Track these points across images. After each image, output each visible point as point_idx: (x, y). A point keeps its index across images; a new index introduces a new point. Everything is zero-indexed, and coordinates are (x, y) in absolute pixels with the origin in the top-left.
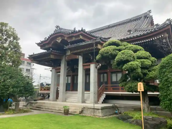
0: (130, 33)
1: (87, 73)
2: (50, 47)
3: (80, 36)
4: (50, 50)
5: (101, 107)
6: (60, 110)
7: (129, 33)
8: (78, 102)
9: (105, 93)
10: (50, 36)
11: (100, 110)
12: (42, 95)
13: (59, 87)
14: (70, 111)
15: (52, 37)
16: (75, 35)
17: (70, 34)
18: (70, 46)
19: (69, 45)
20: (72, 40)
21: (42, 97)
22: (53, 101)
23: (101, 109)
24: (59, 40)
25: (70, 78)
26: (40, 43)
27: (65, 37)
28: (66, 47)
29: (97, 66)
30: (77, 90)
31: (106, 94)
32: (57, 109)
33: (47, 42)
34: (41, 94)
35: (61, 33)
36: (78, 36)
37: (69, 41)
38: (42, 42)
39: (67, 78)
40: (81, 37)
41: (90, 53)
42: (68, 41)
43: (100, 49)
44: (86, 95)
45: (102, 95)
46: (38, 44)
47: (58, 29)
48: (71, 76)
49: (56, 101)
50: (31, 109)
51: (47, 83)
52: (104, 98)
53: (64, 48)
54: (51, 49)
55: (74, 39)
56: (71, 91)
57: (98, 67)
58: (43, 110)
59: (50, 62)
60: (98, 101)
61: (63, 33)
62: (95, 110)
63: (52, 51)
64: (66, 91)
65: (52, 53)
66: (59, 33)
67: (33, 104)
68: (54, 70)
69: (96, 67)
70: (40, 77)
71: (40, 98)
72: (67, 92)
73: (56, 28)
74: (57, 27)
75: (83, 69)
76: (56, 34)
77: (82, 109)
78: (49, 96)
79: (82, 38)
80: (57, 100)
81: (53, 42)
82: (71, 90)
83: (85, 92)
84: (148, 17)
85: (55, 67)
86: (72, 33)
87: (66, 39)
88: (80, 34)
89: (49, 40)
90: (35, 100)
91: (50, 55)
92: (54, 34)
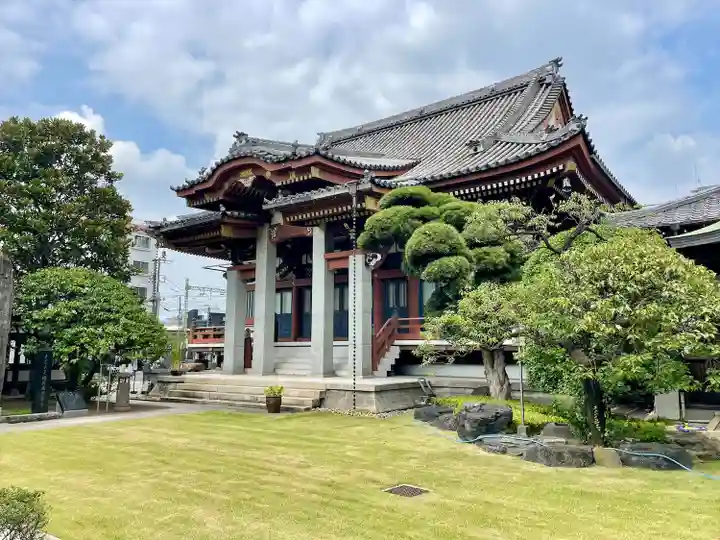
0: (476, 150)
1: (340, 280)
2: (220, 202)
3: (312, 168)
4: (219, 210)
5: (376, 387)
6: (256, 400)
7: (472, 151)
8: (314, 374)
9: (397, 342)
10: (219, 166)
11: (373, 396)
12: (196, 357)
13: (251, 329)
14: (285, 400)
15: (226, 167)
16: (295, 165)
17: (279, 162)
18: (281, 200)
19: (280, 197)
20: (288, 182)
21: (197, 361)
22: (235, 372)
23: (376, 392)
24: (247, 180)
25: (289, 296)
26: (184, 189)
27: (266, 171)
28: (269, 204)
29: (370, 261)
30: (308, 338)
31: (400, 346)
32: (247, 397)
33: (210, 184)
34: (191, 351)
35: (251, 157)
36: (306, 169)
37: (278, 184)
38: (192, 185)
39: (279, 296)
40: (315, 173)
41: (346, 221)
42: (274, 184)
43: (371, 213)
44: (337, 353)
45: (388, 350)
46: (179, 191)
47: (244, 142)
48: (294, 289)
49: (245, 373)
50: (163, 400)
51: (212, 311)
52: (396, 359)
53: (264, 207)
54: (223, 209)
55: (293, 178)
56: (295, 340)
57: (372, 263)
58: (204, 403)
59: (221, 248)
60: (374, 368)
61: (258, 158)
62: (358, 395)
63: (224, 214)
64: (276, 340)
65: (226, 220)
66: (246, 157)
67: (171, 386)
68: (234, 274)
69: (367, 265)
70: (188, 288)
71: (190, 365)
72: (279, 344)
73: (235, 139)
74: (240, 136)
75: (328, 270)
76: (235, 159)
77: (321, 393)
78: (220, 359)
79: (318, 176)
80: (249, 370)
81: (227, 186)
82: (293, 335)
83: (335, 343)
84: (548, 85)
85: (236, 263)
86: (287, 159)
87: (268, 175)
88: (313, 164)
89: (215, 178)
90: (175, 373)
91: (219, 228)
92: (229, 161)
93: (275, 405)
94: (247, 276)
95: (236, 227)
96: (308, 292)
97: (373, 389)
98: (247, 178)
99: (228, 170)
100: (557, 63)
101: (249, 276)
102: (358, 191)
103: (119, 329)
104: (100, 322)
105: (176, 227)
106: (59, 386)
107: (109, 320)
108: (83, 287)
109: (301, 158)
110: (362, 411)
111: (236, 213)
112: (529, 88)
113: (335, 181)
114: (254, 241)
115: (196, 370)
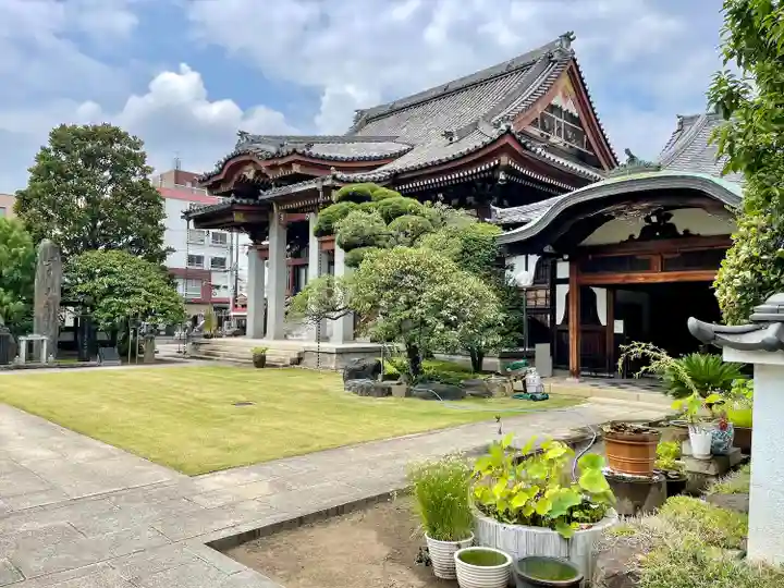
0: (450, 140)
3: (294, 165)
5: (337, 349)
10: (227, 161)
14: (268, 358)
15: (232, 162)
16: (280, 162)
18: (273, 191)
19: (273, 189)
23: (337, 353)
24: (250, 173)
26: (204, 180)
27: (261, 166)
28: (265, 195)
33: (221, 177)
36: (288, 166)
37: (271, 177)
38: (209, 177)
40: (296, 169)
42: (269, 177)
46: (201, 182)
47: (245, 139)
53: (260, 198)
54: (234, 197)
55: (281, 173)
61: (253, 155)
62: (322, 355)
63: (234, 202)
65: (236, 206)
67: (201, 347)
68: (253, 253)
73: (239, 138)
74: (242, 134)
77: (299, 353)
79: (299, 171)
81: (235, 177)
84: (555, 62)
85: (256, 243)
86: (273, 157)
87: (264, 170)
88: (293, 162)
89: (225, 171)
90: (206, 336)
91: (231, 215)
92: (234, 157)
93: (260, 362)
94: (263, 254)
95: (247, 213)
96: (303, 271)
97: (334, 351)
98: (249, 171)
99: (233, 165)
100: (568, 38)
101: (264, 253)
102: (324, 187)
103: (141, 300)
104: (128, 295)
105: (200, 213)
106: (104, 344)
107: (134, 293)
108: (115, 266)
109: (283, 157)
110: (324, 368)
111: (245, 201)
112: (534, 66)
113: (315, 174)
114: (267, 224)
115: (235, 334)
